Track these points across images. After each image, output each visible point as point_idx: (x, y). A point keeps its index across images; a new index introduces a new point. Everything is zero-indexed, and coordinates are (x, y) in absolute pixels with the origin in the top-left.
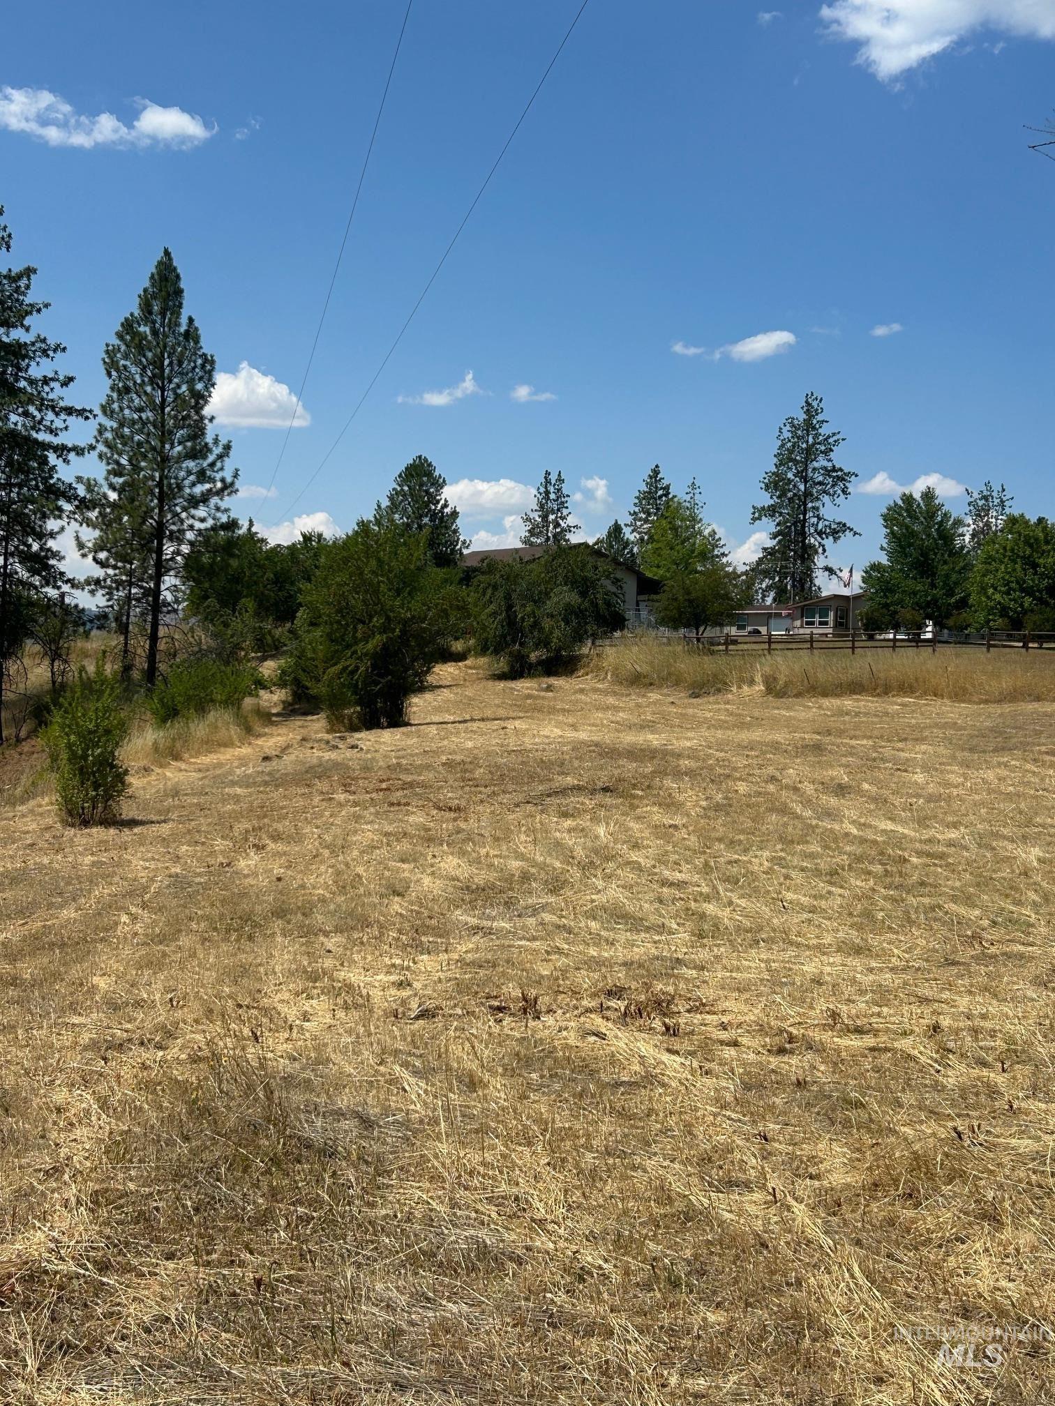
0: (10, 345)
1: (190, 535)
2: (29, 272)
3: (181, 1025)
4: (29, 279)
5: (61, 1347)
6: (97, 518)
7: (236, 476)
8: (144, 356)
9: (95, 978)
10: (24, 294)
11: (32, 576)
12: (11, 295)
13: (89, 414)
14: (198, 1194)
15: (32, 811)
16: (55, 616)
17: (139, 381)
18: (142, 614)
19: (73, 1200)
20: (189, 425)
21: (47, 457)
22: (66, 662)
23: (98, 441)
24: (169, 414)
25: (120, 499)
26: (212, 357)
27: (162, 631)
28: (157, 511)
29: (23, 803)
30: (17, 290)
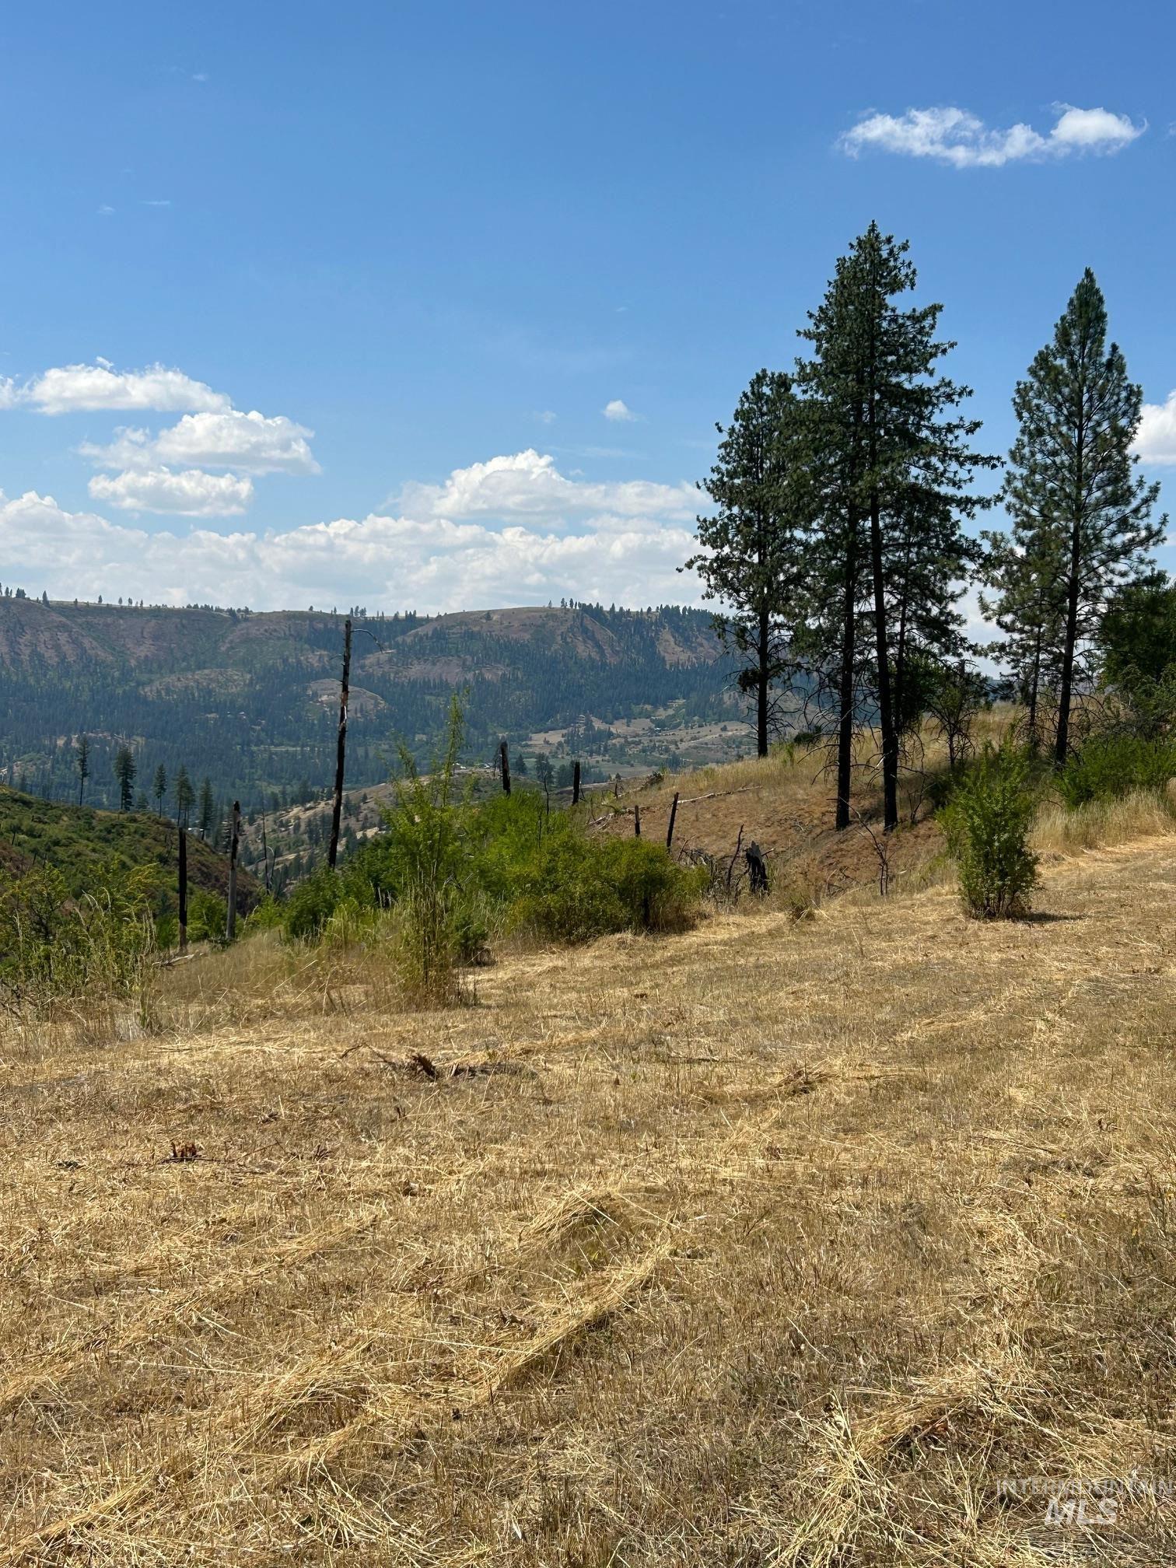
0: (913, 392)
1: (1108, 592)
2: (935, 309)
3: (1113, 1151)
4: (934, 318)
5: (1002, 1499)
6: (1002, 576)
7: (1164, 522)
8: (1060, 393)
9: (1011, 1089)
10: (929, 335)
11: (931, 643)
12: (915, 337)
13: (995, 462)
14: (1146, 1347)
15: (930, 900)
16: (955, 686)
17: (1053, 421)
18: (1051, 682)
19: (1006, 1337)
20: (1110, 467)
21: (949, 512)
22: (966, 736)
23: (1005, 492)
24: (1087, 456)
25: (1028, 554)
26: (1139, 387)
27: (1074, 702)
28: (1070, 566)
29: (920, 891)
30: (921, 331)
